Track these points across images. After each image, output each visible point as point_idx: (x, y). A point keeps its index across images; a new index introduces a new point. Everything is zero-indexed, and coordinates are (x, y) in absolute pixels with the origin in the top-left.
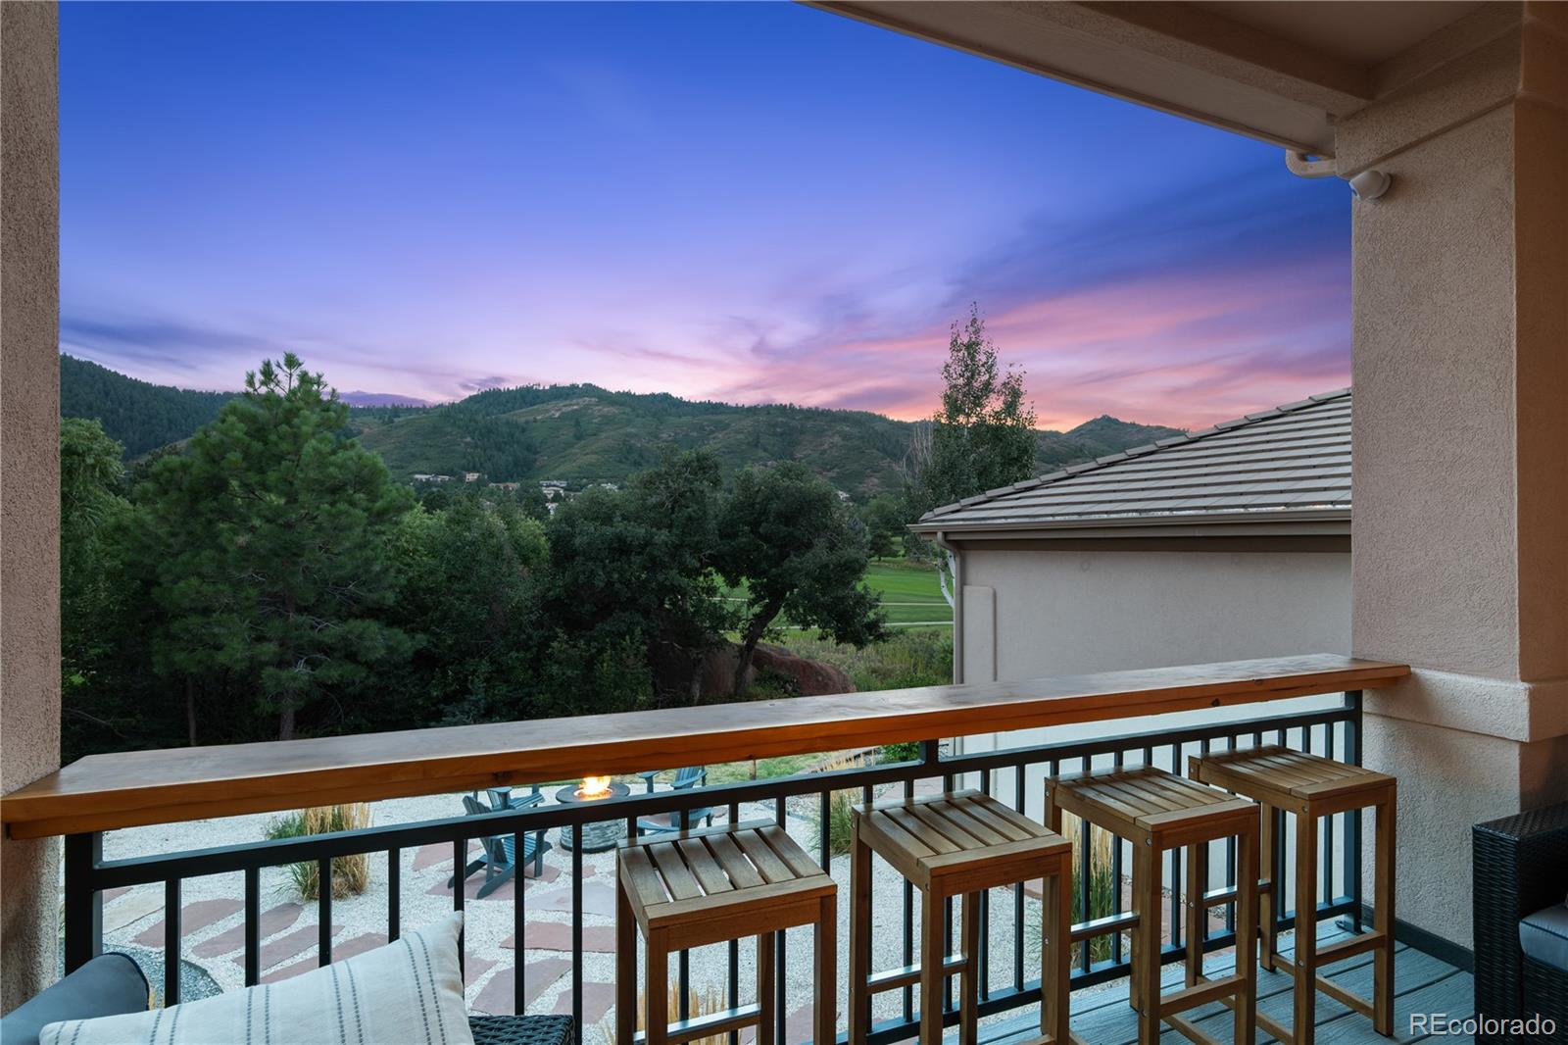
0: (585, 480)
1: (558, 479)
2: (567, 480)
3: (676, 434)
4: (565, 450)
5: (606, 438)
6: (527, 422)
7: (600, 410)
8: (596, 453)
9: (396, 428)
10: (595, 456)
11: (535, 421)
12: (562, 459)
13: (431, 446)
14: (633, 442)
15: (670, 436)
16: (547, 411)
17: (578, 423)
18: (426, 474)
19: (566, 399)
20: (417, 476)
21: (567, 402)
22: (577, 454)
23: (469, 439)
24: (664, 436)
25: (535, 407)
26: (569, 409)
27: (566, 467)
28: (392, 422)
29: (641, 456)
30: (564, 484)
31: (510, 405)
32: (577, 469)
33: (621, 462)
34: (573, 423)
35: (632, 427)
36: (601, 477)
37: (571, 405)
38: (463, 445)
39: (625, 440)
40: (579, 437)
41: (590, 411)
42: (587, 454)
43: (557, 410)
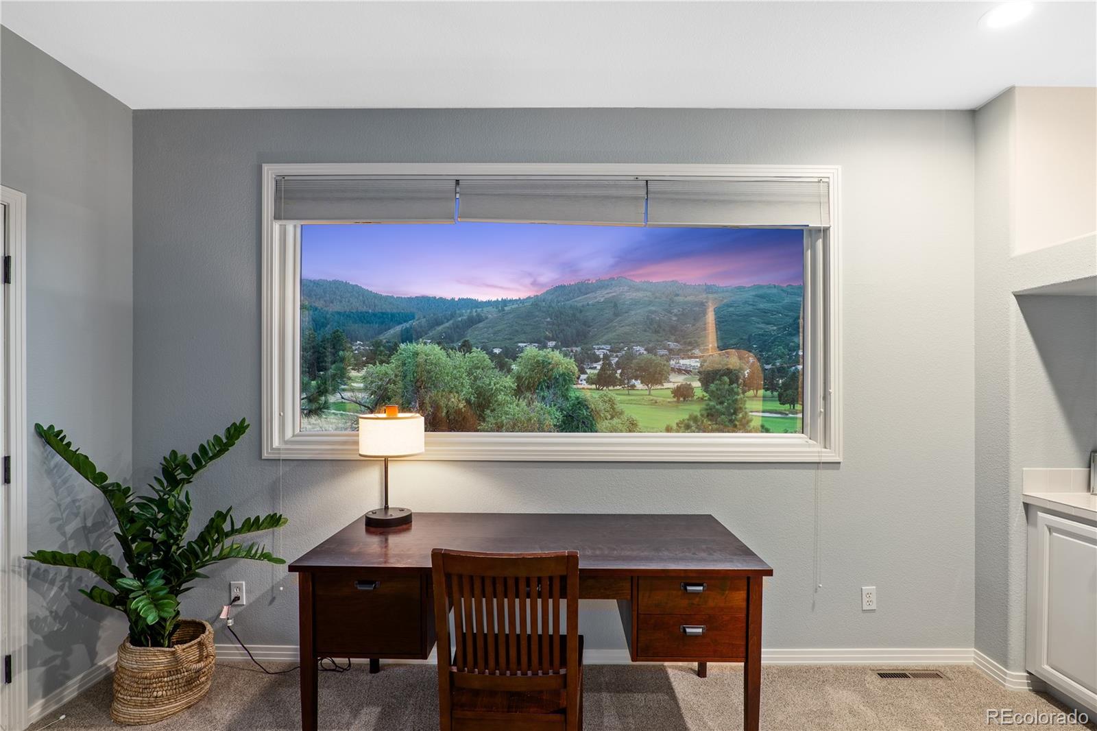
0: (622, 344)
1: (605, 344)
2: (610, 344)
3: (683, 309)
4: (608, 323)
5: (635, 314)
6: (583, 306)
7: (630, 295)
8: (629, 325)
9: (507, 314)
10: (628, 327)
11: (588, 305)
12: (606, 330)
13: (527, 325)
14: (653, 316)
15: (679, 311)
16: (596, 298)
17: (615, 305)
18: (525, 343)
19: (606, 289)
20: (520, 344)
21: (608, 291)
22: (615, 326)
23: (549, 319)
24: (675, 311)
25: (588, 295)
26: (611, 295)
27: (610, 336)
28: (504, 310)
29: (659, 326)
30: (609, 347)
31: (571, 295)
32: (616, 337)
33: (645, 331)
34: (612, 305)
35: (653, 306)
36: (633, 342)
37: (611, 293)
38: (545, 323)
39: (648, 316)
40: (616, 315)
41: (624, 296)
42: (623, 326)
43: (602, 297)
